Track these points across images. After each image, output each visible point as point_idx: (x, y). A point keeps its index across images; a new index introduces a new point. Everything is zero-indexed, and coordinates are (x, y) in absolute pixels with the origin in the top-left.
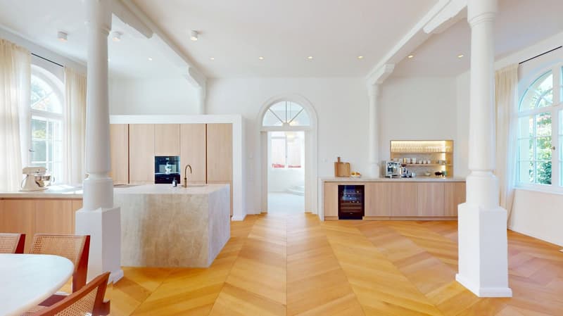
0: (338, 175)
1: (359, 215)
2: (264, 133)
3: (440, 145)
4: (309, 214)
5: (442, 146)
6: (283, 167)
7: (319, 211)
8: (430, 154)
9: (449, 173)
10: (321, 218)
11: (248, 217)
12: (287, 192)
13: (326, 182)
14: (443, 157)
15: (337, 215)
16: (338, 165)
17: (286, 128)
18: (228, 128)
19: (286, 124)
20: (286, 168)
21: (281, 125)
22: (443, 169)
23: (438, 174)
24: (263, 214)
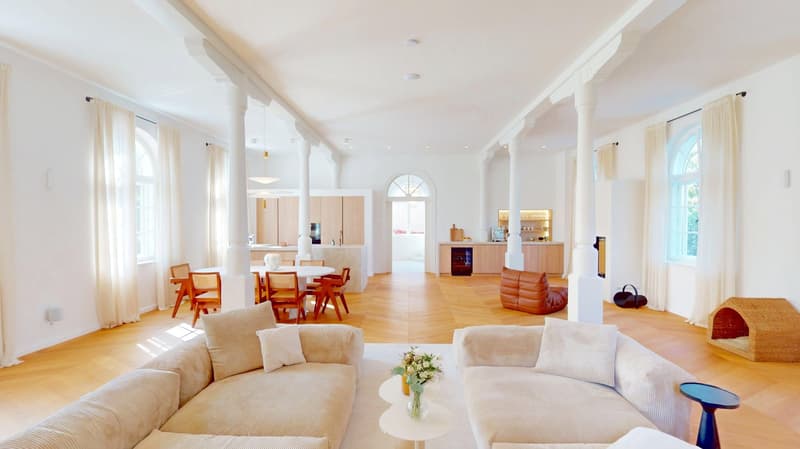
0: (453, 239)
1: (468, 271)
2: (389, 204)
3: (543, 214)
4: (428, 274)
5: (546, 214)
6: (405, 233)
7: (435, 270)
8: (535, 221)
9: (550, 238)
10: (438, 275)
11: (376, 275)
12: (410, 259)
13: (441, 245)
14: (547, 225)
15: (450, 271)
16: (454, 231)
17: (408, 198)
18: (360, 200)
19: (409, 195)
20: (408, 235)
21: (403, 195)
22: (547, 234)
23: (541, 239)
24: (388, 273)
